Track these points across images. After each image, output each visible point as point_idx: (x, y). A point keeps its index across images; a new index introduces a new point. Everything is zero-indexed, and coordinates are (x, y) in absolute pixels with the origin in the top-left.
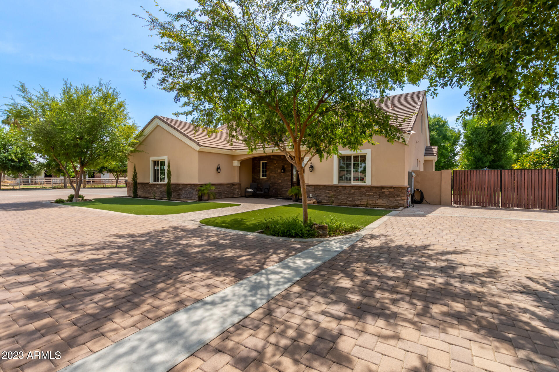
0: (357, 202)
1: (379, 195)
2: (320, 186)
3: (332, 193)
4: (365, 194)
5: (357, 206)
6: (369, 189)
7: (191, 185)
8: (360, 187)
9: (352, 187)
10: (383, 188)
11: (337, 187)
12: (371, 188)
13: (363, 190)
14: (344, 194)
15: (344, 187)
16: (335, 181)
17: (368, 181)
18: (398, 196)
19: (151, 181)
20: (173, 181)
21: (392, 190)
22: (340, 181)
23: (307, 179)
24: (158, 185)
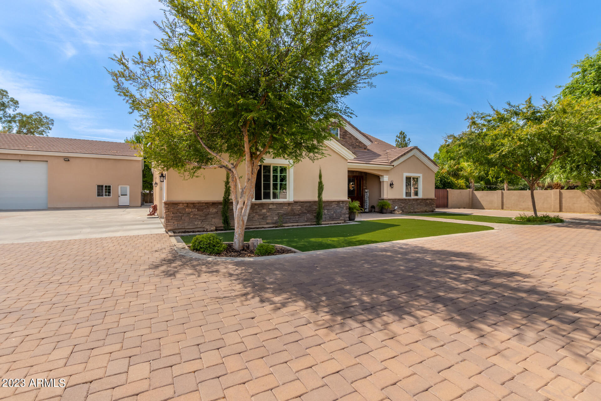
0: (416, 210)
1: (425, 204)
2: (395, 199)
3: (403, 205)
4: (419, 204)
5: (416, 213)
6: (421, 200)
8: (416, 200)
9: (414, 200)
10: (427, 199)
11: (405, 200)
12: (422, 199)
13: (419, 201)
14: (409, 205)
15: (409, 200)
16: (404, 197)
17: (420, 196)
18: (433, 204)
21: (430, 201)
22: (406, 196)
23: (387, 194)
24: (273, 204)
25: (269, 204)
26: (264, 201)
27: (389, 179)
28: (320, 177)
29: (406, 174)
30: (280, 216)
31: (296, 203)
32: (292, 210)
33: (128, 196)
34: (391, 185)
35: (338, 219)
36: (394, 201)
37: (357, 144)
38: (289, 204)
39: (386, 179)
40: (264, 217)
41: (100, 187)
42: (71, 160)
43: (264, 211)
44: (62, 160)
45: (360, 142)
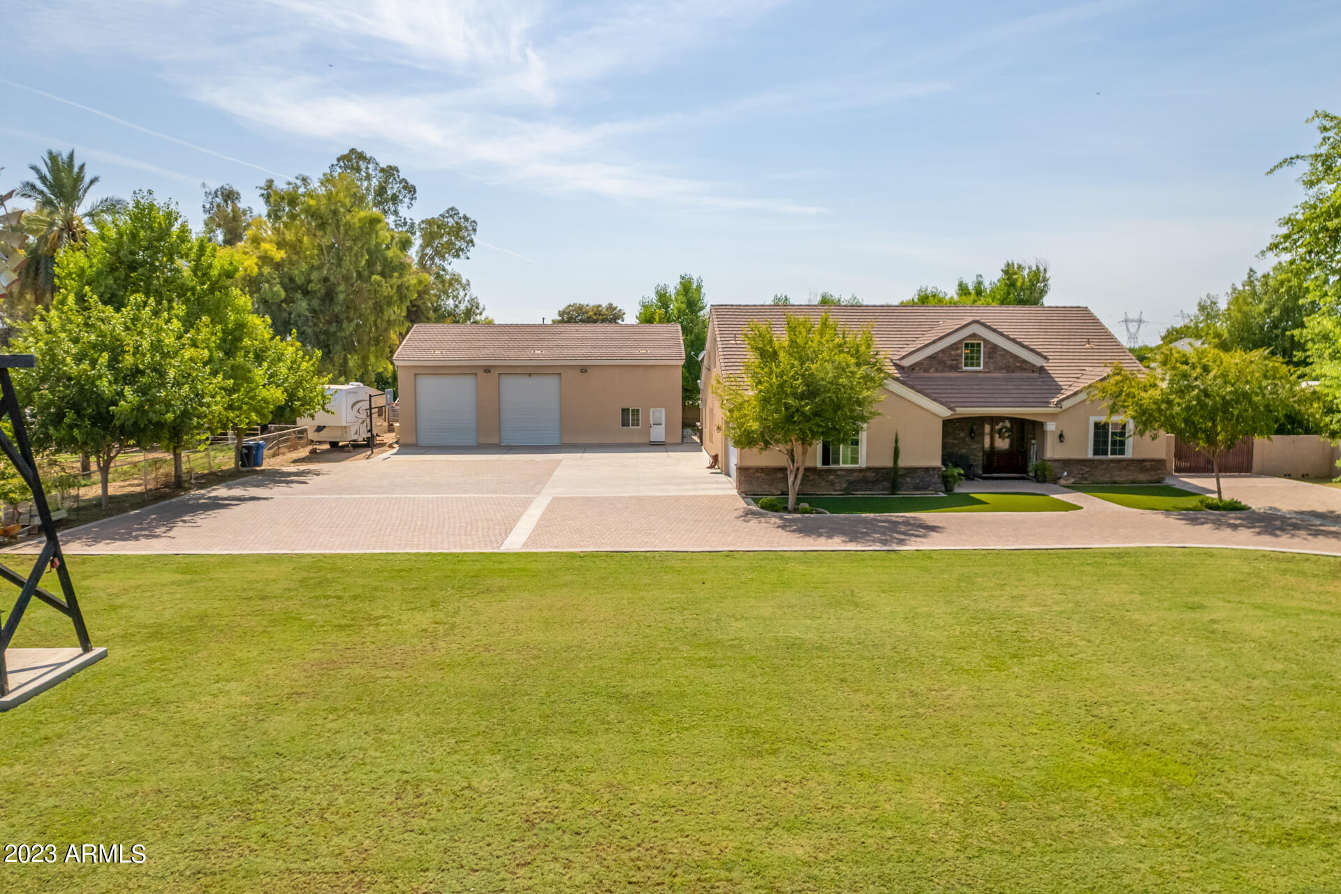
0: (1117, 479)
1: (1140, 469)
2: (1070, 460)
3: (1087, 469)
4: (1125, 469)
5: (1114, 482)
6: (1130, 463)
7: (927, 469)
8: (1120, 461)
9: (1112, 461)
10: (1145, 460)
11: (1092, 461)
12: (1132, 461)
13: (1123, 463)
14: (1102, 469)
15: (1101, 462)
16: (1090, 455)
17: (1128, 454)
18: (1159, 469)
19: (819, 465)
20: (902, 463)
21: (1153, 463)
22: (1095, 453)
23: (1053, 451)
24: (842, 470)
25: (836, 470)
26: (832, 466)
27: (1057, 428)
28: (896, 441)
29: (1093, 419)
30: (851, 483)
31: (869, 469)
32: (864, 477)
33: (663, 426)
34: (1061, 436)
35: (926, 488)
36: (1066, 463)
37: (1018, 365)
38: (861, 470)
39: (1051, 427)
40: (832, 484)
41: (625, 411)
42: (589, 370)
43: (831, 477)
44: (578, 370)
45: (1024, 361)
